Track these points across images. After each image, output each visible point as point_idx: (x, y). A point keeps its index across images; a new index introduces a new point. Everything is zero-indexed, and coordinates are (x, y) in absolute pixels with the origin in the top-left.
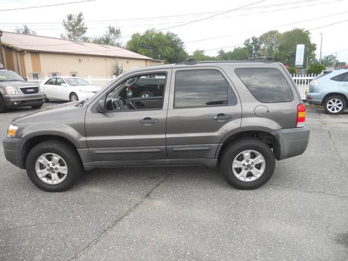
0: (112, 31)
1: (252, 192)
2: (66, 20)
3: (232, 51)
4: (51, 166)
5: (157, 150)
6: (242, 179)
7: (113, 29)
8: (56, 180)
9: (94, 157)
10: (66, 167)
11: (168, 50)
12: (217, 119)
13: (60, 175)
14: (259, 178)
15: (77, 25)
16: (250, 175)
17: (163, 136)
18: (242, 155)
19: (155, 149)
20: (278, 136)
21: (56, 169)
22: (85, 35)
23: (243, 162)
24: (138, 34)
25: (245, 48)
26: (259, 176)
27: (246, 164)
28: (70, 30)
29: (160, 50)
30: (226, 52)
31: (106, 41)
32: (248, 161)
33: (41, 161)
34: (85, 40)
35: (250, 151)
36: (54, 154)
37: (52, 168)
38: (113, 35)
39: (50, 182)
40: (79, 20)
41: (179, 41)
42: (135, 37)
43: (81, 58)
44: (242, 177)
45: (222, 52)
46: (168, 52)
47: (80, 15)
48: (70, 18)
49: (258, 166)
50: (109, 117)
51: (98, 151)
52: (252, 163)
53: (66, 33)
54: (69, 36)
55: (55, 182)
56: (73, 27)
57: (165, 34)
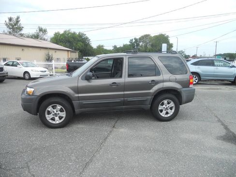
0: (41, 30)
1: (168, 122)
2: (8, 21)
3: (122, 46)
4: (55, 112)
6: (163, 116)
7: (42, 29)
8: (58, 121)
9: (82, 106)
11: (80, 44)
12: (151, 83)
13: (60, 118)
14: (171, 115)
15: (15, 25)
16: (167, 113)
17: (122, 93)
18: (163, 103)
19: (118, 100)
20: (181, 92)
21: (59, 114)
22: (22, 32)
23: (164, 106)
24: (58, 33)
25: (130, 45)
26: (172, 113)
28: (10, 28)
29: (74, 44)
30: (118, 47)
31: (36, 37)
32: (166, 106)
33: (49, 109)
34: (22, 35)
35: (167, 100)
36: (58, 105)
38: (41, 32)
39: (54, 122)
40: (17, 21)
41: (87, 38)
42: (57, 35)
43: (24, 48)
44: (163, 114)
45: (115, 47)
46: (80, 46)
47: (18, 18)
48: (10, 19)
49: (171, 108)
50: (90, 82)
51: (85, 102)
52: (168, 107)
53: (7, 30)
54: (10, 33)
55: (57, 122)
56: (13, 26)
57: (77, 34)
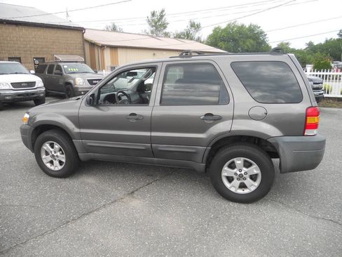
0: (193, 25)
2: (150, 16)
3: (323, 43)
4: (53, 153)
5: (143, 148)
6: (233, 190)
7: (194, 23)
8: (57, 167)
10: (64, 156)
11: (250, 42)
13: (61, 163)
15: (159, 21)
16: (243, 186)
17: (148, 134)
18: (233, 162)
19: (141, 147)
21: (57, 156)
22: (167, 30)
24: (218, 28)
25: (338, 40)
26: (253, 189)
27: (238, 173)
28: (153, 26)
29: (241, 43)
30: (315, 44)
31: (187, 36)
32: (240, 170)
33: (45, 148)
35: (242, 159)
36: (55, 143)
37: (54, 156)
38: (193, 29)
39: (52, 168)
40: (162, 16)
41: (262, 33)
42: (216, 31)
43: (156, 52)
45: (310, 44)
46: (249, 45)
47: (163, 11)
48: (153, 14)
49: (254, 177)
51: (90, 143)
52: (246, 173)
53: (148, 28)
54: (152, 32)
55: (56, 169)
56: (156, 23)
57: (247, 26)
